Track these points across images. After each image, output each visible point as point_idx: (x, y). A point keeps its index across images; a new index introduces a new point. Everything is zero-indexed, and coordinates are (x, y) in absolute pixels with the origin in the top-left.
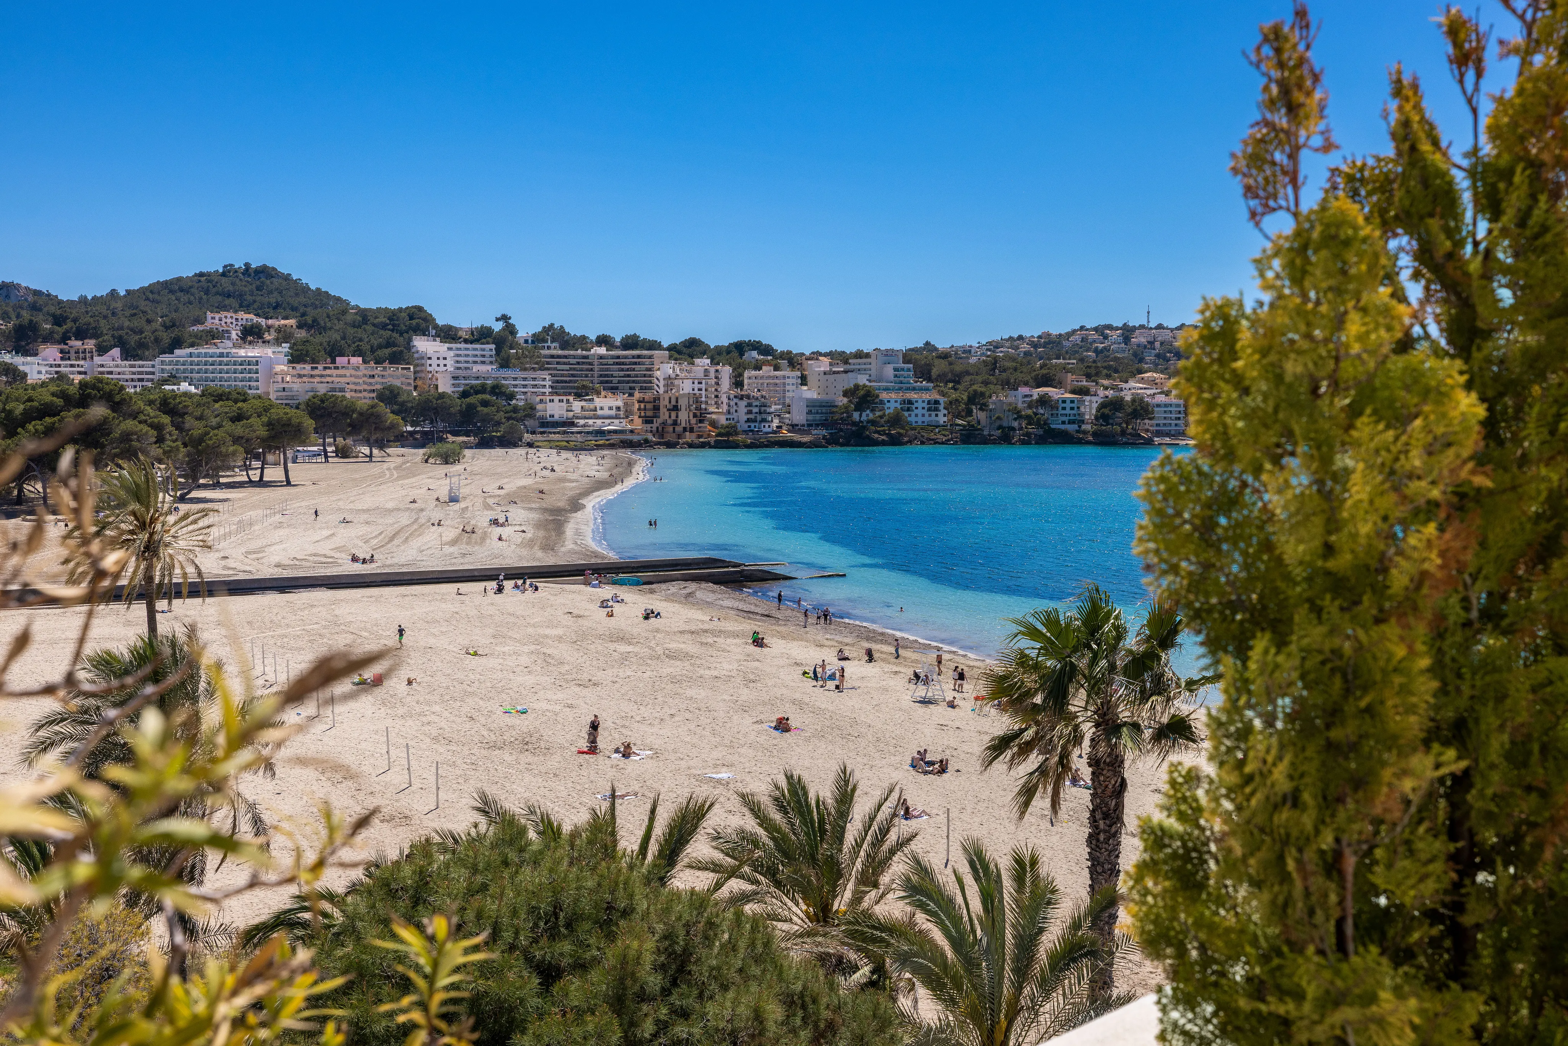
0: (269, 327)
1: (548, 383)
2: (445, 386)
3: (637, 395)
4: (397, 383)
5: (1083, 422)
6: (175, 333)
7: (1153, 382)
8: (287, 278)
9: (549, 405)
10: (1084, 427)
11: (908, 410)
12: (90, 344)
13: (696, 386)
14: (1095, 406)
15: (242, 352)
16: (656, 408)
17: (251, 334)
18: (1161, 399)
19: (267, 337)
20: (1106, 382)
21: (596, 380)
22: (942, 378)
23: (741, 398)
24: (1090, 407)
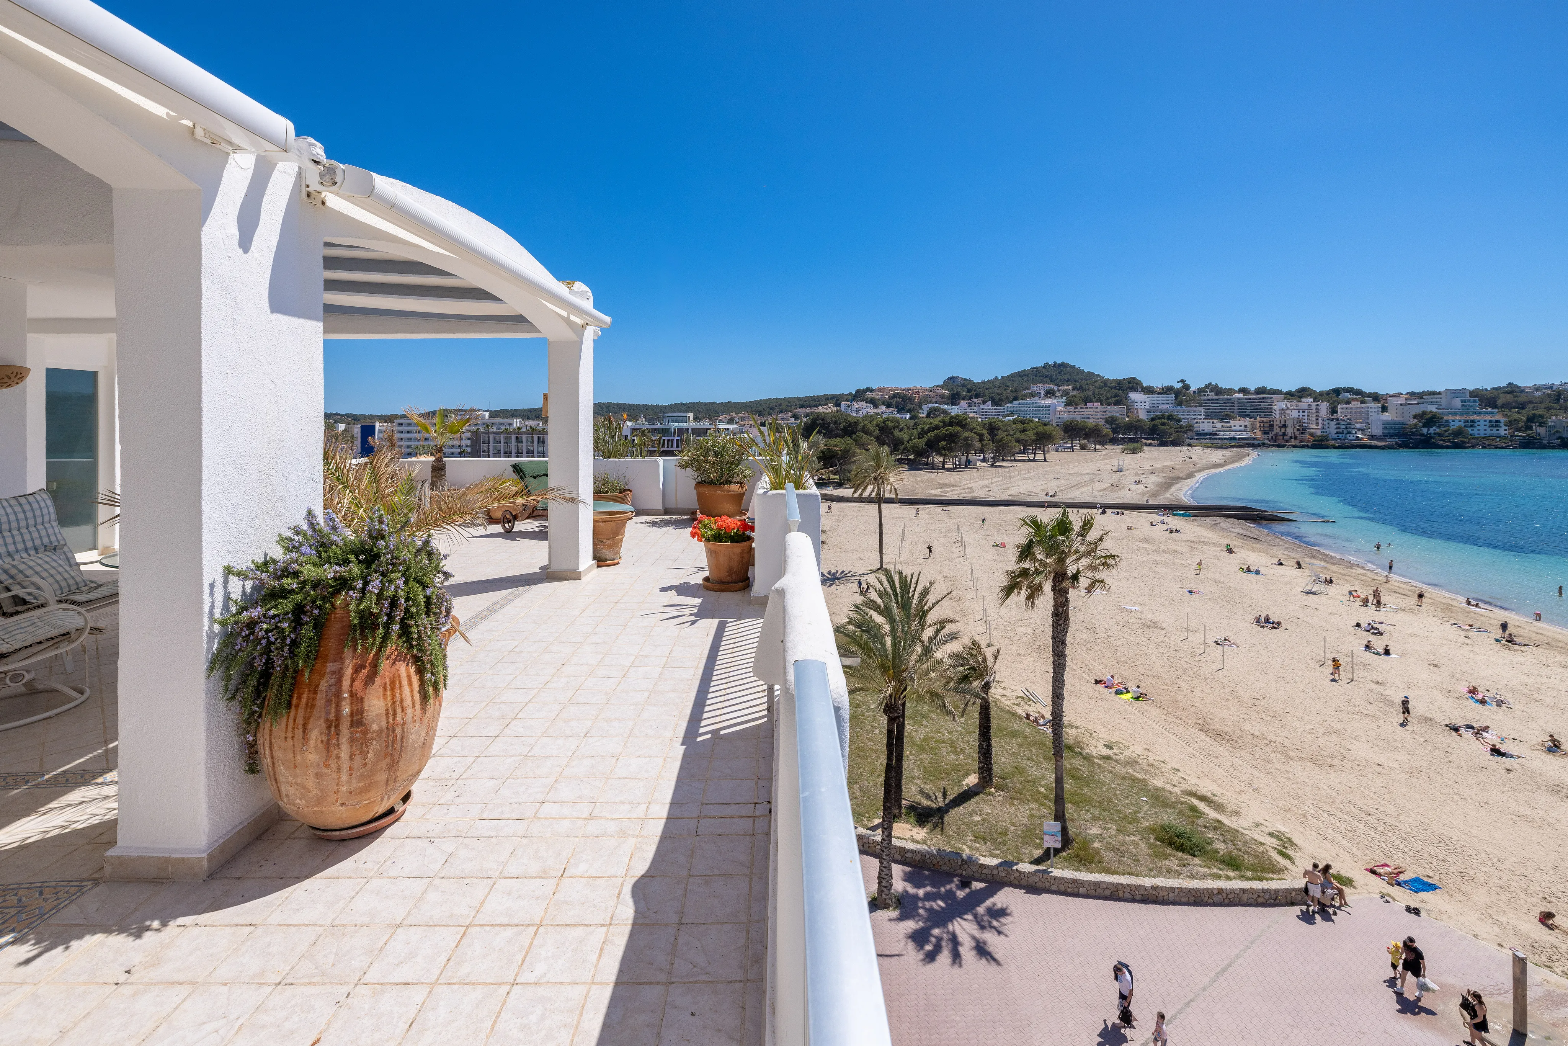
0: (1059, 390)
1: (1203, 413)
2: (1143, 416)
3: (1259, 419)
4: (1118, 415)
6: (1016, 394)
8: (1073, 367)
9: (1201, 425)
11: (1471, 426)
12: (980, 400)
13: (1301, 414)
15: (1043, 402)
16: (1272, 426)
17: (1050, 393)
19: (1057, 394)
21: (1236, 411)
22: (1507, 406)
23: (1332, 420)
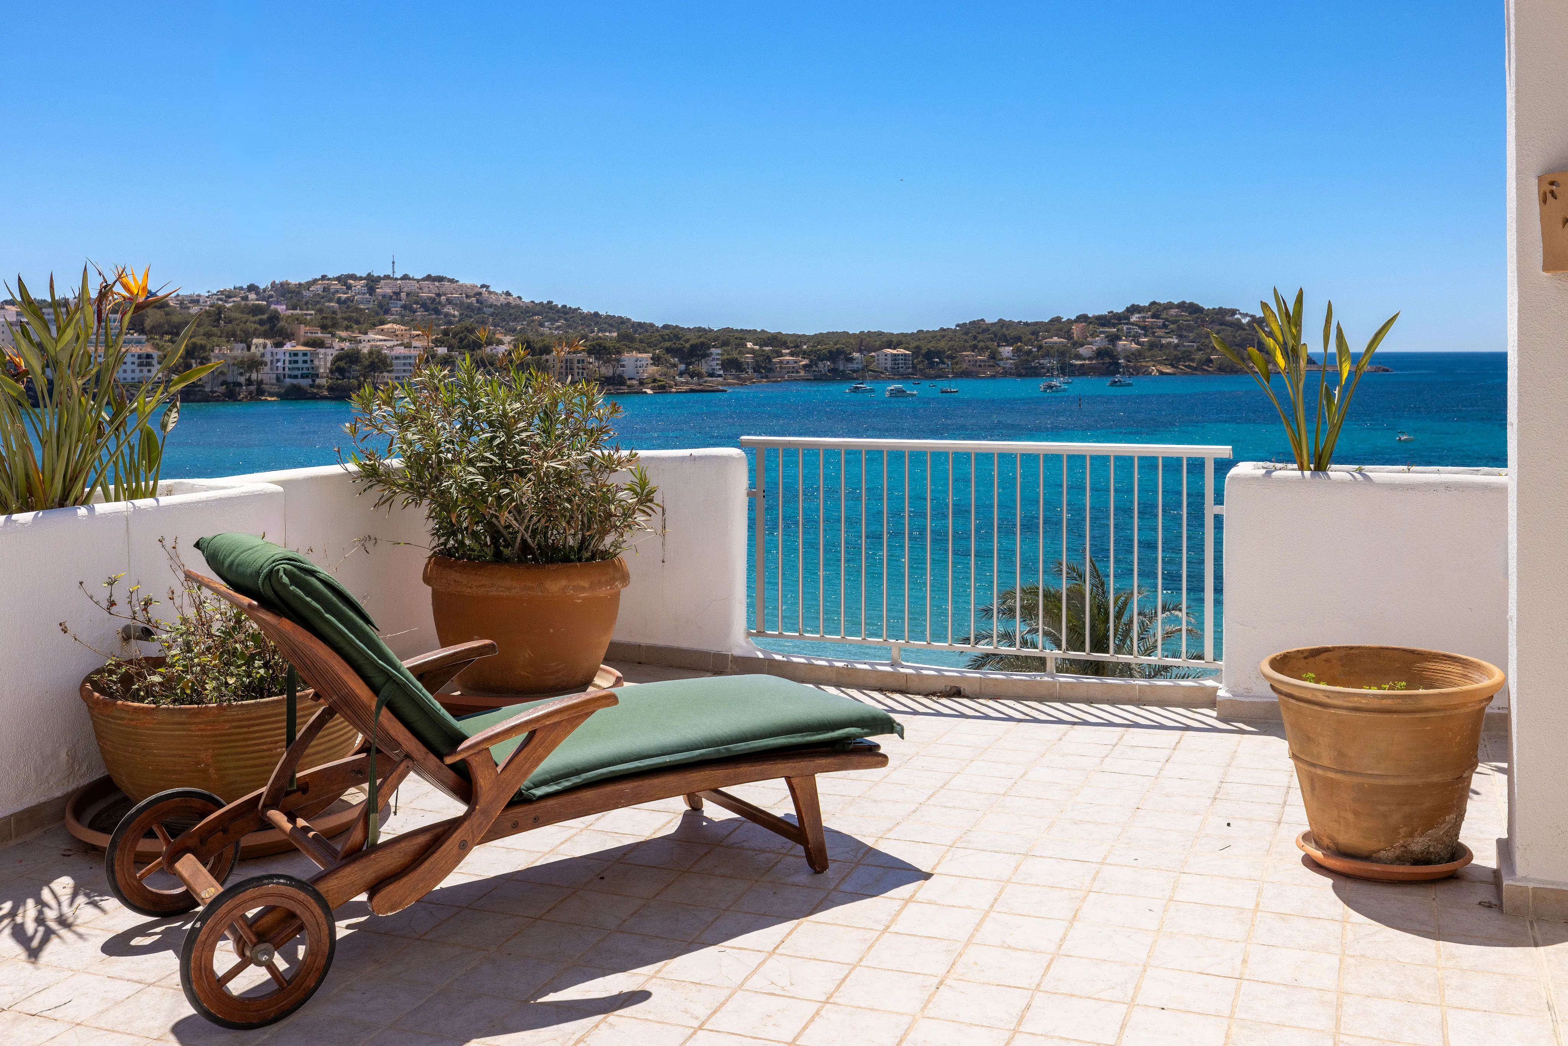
5: (317, 376)
7: (394, 334)
10: (318, 381)
14: (330, 358)
18: (401, 351)
20: (344, 334)
22: (157, 330)
24: (324, 360)
